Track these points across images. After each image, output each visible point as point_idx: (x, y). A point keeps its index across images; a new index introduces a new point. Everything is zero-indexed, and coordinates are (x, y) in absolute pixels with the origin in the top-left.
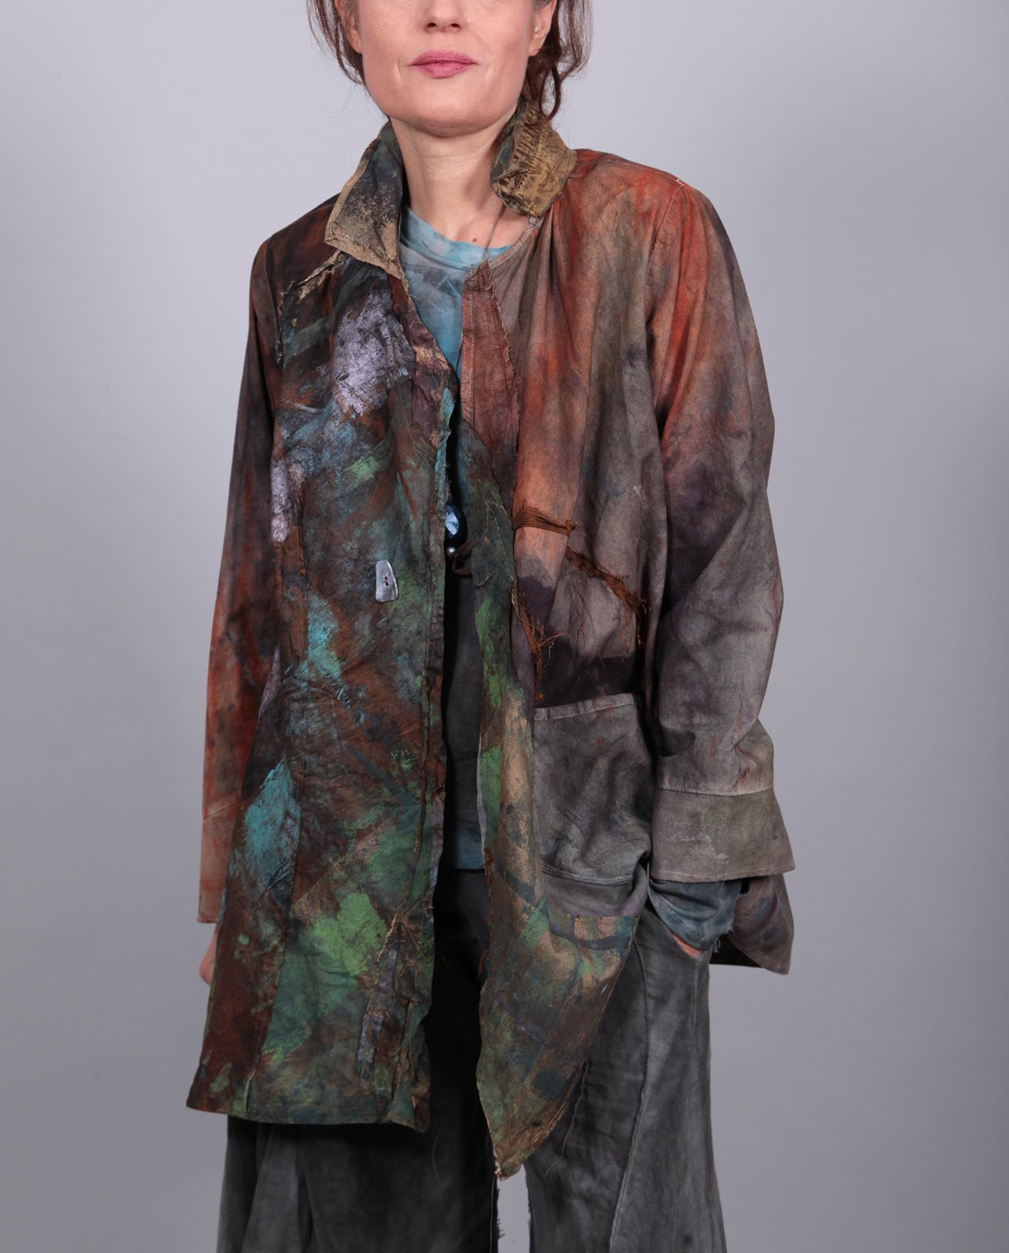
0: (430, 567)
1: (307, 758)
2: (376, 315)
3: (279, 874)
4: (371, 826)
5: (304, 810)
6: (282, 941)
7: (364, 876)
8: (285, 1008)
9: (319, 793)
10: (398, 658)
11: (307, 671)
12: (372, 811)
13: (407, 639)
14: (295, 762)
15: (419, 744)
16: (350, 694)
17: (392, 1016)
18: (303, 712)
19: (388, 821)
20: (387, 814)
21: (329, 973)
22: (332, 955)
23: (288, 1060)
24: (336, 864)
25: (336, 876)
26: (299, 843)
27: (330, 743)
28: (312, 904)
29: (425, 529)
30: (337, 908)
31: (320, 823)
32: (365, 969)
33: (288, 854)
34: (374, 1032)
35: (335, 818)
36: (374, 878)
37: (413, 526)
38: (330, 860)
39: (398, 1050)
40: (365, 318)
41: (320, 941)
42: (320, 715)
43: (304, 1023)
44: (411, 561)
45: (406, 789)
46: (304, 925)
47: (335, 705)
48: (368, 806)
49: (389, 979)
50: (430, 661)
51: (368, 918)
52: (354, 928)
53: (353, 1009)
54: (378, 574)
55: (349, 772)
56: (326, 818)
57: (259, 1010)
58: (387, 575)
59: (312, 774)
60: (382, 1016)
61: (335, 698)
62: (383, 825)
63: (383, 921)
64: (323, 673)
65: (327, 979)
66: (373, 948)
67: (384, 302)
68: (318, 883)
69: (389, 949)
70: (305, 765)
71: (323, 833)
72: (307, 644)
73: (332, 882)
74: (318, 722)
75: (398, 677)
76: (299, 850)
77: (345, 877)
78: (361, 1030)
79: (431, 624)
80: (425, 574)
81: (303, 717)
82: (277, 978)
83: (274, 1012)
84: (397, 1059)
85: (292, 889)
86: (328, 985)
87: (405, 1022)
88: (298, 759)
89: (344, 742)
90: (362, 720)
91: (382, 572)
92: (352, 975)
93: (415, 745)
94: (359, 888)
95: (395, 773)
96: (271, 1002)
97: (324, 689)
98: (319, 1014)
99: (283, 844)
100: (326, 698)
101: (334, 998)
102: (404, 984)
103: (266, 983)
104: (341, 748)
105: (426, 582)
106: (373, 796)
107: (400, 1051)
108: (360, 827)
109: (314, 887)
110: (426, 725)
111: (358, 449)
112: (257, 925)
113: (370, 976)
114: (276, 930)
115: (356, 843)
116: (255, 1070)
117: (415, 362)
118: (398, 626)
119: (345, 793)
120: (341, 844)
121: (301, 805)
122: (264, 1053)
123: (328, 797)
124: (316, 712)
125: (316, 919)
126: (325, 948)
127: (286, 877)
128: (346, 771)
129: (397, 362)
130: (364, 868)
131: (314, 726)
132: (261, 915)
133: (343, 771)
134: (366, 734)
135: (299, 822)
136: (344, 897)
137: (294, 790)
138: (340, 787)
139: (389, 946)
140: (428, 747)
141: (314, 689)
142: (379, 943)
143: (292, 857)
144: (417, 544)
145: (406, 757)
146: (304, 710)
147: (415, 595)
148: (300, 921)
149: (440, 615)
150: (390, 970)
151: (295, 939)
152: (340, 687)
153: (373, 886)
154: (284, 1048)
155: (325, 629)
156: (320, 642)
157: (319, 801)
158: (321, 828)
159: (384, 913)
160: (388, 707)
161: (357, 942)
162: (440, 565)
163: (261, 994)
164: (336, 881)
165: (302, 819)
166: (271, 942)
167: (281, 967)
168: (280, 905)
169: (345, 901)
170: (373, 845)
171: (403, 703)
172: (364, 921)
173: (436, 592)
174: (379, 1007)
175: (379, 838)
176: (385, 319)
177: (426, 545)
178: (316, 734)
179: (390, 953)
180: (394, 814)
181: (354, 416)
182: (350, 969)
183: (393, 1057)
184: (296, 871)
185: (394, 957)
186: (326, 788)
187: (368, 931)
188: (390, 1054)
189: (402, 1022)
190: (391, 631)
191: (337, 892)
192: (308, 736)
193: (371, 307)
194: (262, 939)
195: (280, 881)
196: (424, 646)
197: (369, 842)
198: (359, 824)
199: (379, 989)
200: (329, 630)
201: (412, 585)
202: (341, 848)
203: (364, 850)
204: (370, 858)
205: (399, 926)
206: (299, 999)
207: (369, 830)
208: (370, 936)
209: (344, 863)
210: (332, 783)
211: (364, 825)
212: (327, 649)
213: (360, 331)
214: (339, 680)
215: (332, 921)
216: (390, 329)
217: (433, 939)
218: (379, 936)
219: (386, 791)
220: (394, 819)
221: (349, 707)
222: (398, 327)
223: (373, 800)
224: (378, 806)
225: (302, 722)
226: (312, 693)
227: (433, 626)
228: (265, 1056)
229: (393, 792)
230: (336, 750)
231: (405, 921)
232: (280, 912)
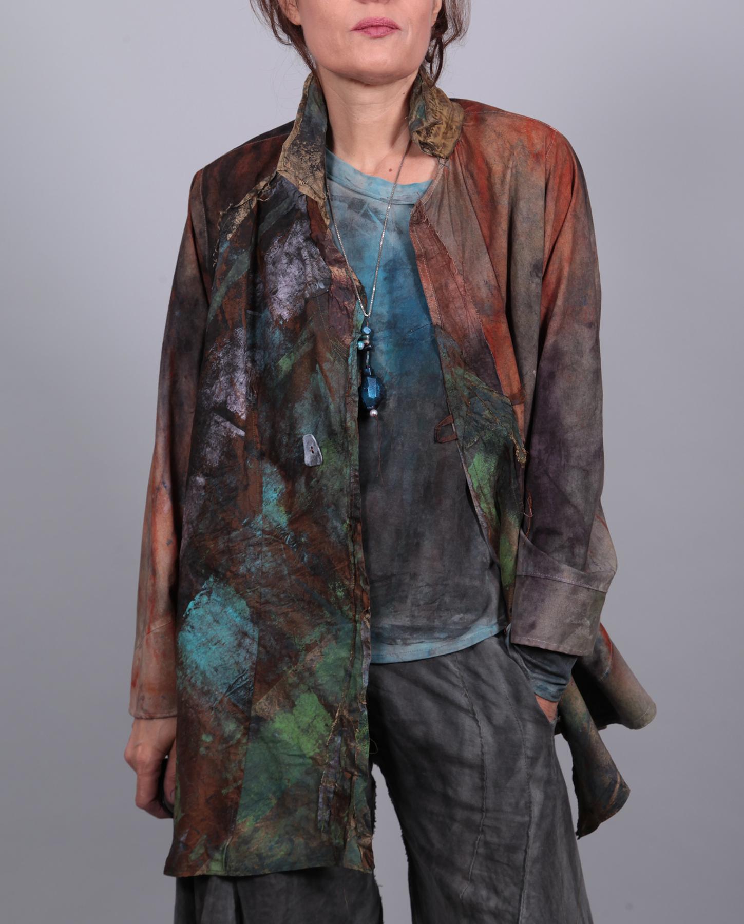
0: (347, 438)
1: (262, 590)
2: (297, 240)
3: (239, 683)
4: (316, 641)
5: (261, 631)
6: (244, 734)
7: (312, 680)
8: (253, 786)
9: (274, 616)
10: (329, 510)
11: (261, 522)
12: (317, 629)
13: (334, 495)
14: (250, 594)
15: (349, 577)
16: (296, 540)
17: (340, 786)
18: (258, 555)
19: (329, 636)
20: (329, 631)
21: (289, 755)
22: (290, 741)
23: (258, 825)
24: (290, 672)
25: (290, 681)
26: (257, 657)
27: (282, 578)
28: (271, 703)
29: (342, 408)
30: (293, 705)
31: (276, 640)
32: (318, 751)
33: (247, 666)
34: (328, 798)
35: (288, 635)
36: (320, 681)
37: (332, 407)
38: (285, 669)
39: (347, 812)
40: (290, 244)
41: (280, 732)
42: (272, 556)
43: (270, 795)
44: (331, 434)
45: (342, 612)
46: (265, 720)
47: (285, 549)
48: (314, 626)
49: (336, 758)
50: (351, 512)
51: (318, 712)
52: (307, 720)
53: (311, 782)
54: (305, 445)
55: (298, 600)
56: (280, 636)
57: (230, 790)
58: (312, 445)
59: (267, 602)
60: (333, 787)
61: (284, 543)
62: (326, 640)
63: (329, 714)
64: (275, 524)
65: (288, 760)
66: (322, 735)
67: (304, 230)
68: (275, 687)
69: (335, 735)
70: (260, 596)
71: (278, 647)
72: (261, 501)
73: (287, 686)
74: (271, 562)
75: (329, 525)
76: (258, 662)
77: (298, 681)
78: (318, 797)
79: (350, 483)
80: (343, 444)
81: (258, 558)
82: (244, 763)
83: (243, 790)
84: (346, 819)
85: (252, 693)
86: (289, 765)
87: (351, 791)
88: (253, 592)
89: (293, 577)
90: (305, 559)
91: (308, 443)
92: (307, 756)
93: (346, 577)
94: (309, 689)
95: (332, 599)
96: (240, 782)
97: (275, 536)
98: (283, 787)
99: (241, 659)
100: (277, 543)
101: (295, 774)
102: (348, 761)
103: (234, 769)
104: (291, 582)
105: (344, 451)
106: (317, 617)
107: (348, 813)
108: (308, 642)
109: (272, 690)
110: (352, 562)
111: (284, 347)
112: (219, 725)
113: (322, 757)
114: (238, 727)
115: (305, 655)
116: (231, 837)
117: (331, 279)
118: (325, 485)
119: (296, 616)
120: (293, 656)
121: (258, 627)
122: (237, 823)
123: (282, 619)
124: (269, 554)
125: (275, 714)
126: (285, 737)
127: (246, 684)
128: (296, 600)
129: (315, 278)
130: (312, 673)
131: (267, 565)
132: (222, 716)
133: (293, 600)
134: (309, 570)
135: (257, 640)
136: (298, 696)
137: (251, 615)
138: (291, 612)
139: (335, 732)
140: (355, 578)
141: (267, 537)
142: (327, 730)
143: (251, 668)
144: (335, 420)
145: (340, 587)
146: (260, 552)
147: (336, 460)
148: (262, 718)
149: (356, 476)
150: (336, 751)
151: (257, 731)
152: (288, 534)
153: (320, 687)
154: (254, 816)
155: (275, 490)
156: (271, 500)
157: (274, 623)
158: (277, 644)
159: (330, 708)
160: (324, 548)
161: (310, 731)
162: (354, 437)
163: (230, 777)
164: (290, 685)
165: (260, 638)
166: (234, 736)
167: (245, 754)
168: (241, 707)
169: (298, 700)
170: (319, 656)
171: (335, 545)
172: (314, 715)
173: (352, 458)
174: (330, 779)
175: (323, 650)
176: (304, 244)
177: (343, 422)
178: (270, 571)
179: (336, 739)
180: (334, 631)
181: (281, 323)
182: (305, 752)
183: (343, 818)
184: (255, 679)
185: (339, 741)
186: (280, 613)
187: (318, 722)
188: (341, 815)
189: (348, 791)
190: (321, 490)
191: (292, 693)
192: (263, 573)
193: (295, 234)
194: (226, 735)
195: (239, 688)
196: (345, 500)
197: (316, 653)
198: (307, 640)
199: (329, 766)
200: (278, 490)
201: (333, 453)
202: (294, 659)
203: (311, 660)
204: (317, 666)
205: (341, 718)
206: (263, 778)
207: (315, 644)
208: (320, 726)
209: (296, 670)
210: (285, 609)
211: (311, 640)
212: (277, 505)
213: (287, 254)
214: (286, 529)
215: (289, 715)
216: (308, 252)
217: (367, 728)
218: (326, 725)
219: (327, 614)
220: (334, 635)
221: (295, 550)
222: (315, 250)
223: (317, 621)
224: (322, 626)
225: (258, 562)
226: (266, 539)
227: (351, 485)
228: (239, 825)
229: (332, 614)
230: (287, 583)
231: (345, 713)
232: (243, 712)
